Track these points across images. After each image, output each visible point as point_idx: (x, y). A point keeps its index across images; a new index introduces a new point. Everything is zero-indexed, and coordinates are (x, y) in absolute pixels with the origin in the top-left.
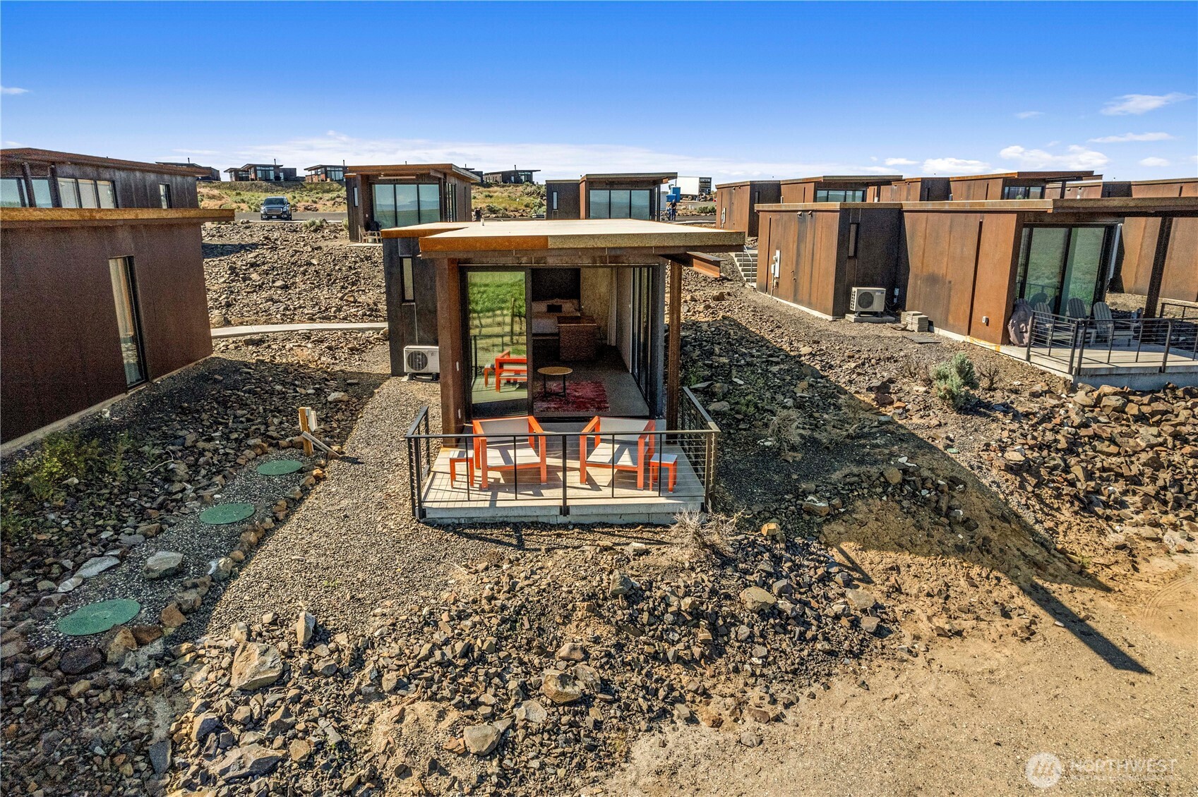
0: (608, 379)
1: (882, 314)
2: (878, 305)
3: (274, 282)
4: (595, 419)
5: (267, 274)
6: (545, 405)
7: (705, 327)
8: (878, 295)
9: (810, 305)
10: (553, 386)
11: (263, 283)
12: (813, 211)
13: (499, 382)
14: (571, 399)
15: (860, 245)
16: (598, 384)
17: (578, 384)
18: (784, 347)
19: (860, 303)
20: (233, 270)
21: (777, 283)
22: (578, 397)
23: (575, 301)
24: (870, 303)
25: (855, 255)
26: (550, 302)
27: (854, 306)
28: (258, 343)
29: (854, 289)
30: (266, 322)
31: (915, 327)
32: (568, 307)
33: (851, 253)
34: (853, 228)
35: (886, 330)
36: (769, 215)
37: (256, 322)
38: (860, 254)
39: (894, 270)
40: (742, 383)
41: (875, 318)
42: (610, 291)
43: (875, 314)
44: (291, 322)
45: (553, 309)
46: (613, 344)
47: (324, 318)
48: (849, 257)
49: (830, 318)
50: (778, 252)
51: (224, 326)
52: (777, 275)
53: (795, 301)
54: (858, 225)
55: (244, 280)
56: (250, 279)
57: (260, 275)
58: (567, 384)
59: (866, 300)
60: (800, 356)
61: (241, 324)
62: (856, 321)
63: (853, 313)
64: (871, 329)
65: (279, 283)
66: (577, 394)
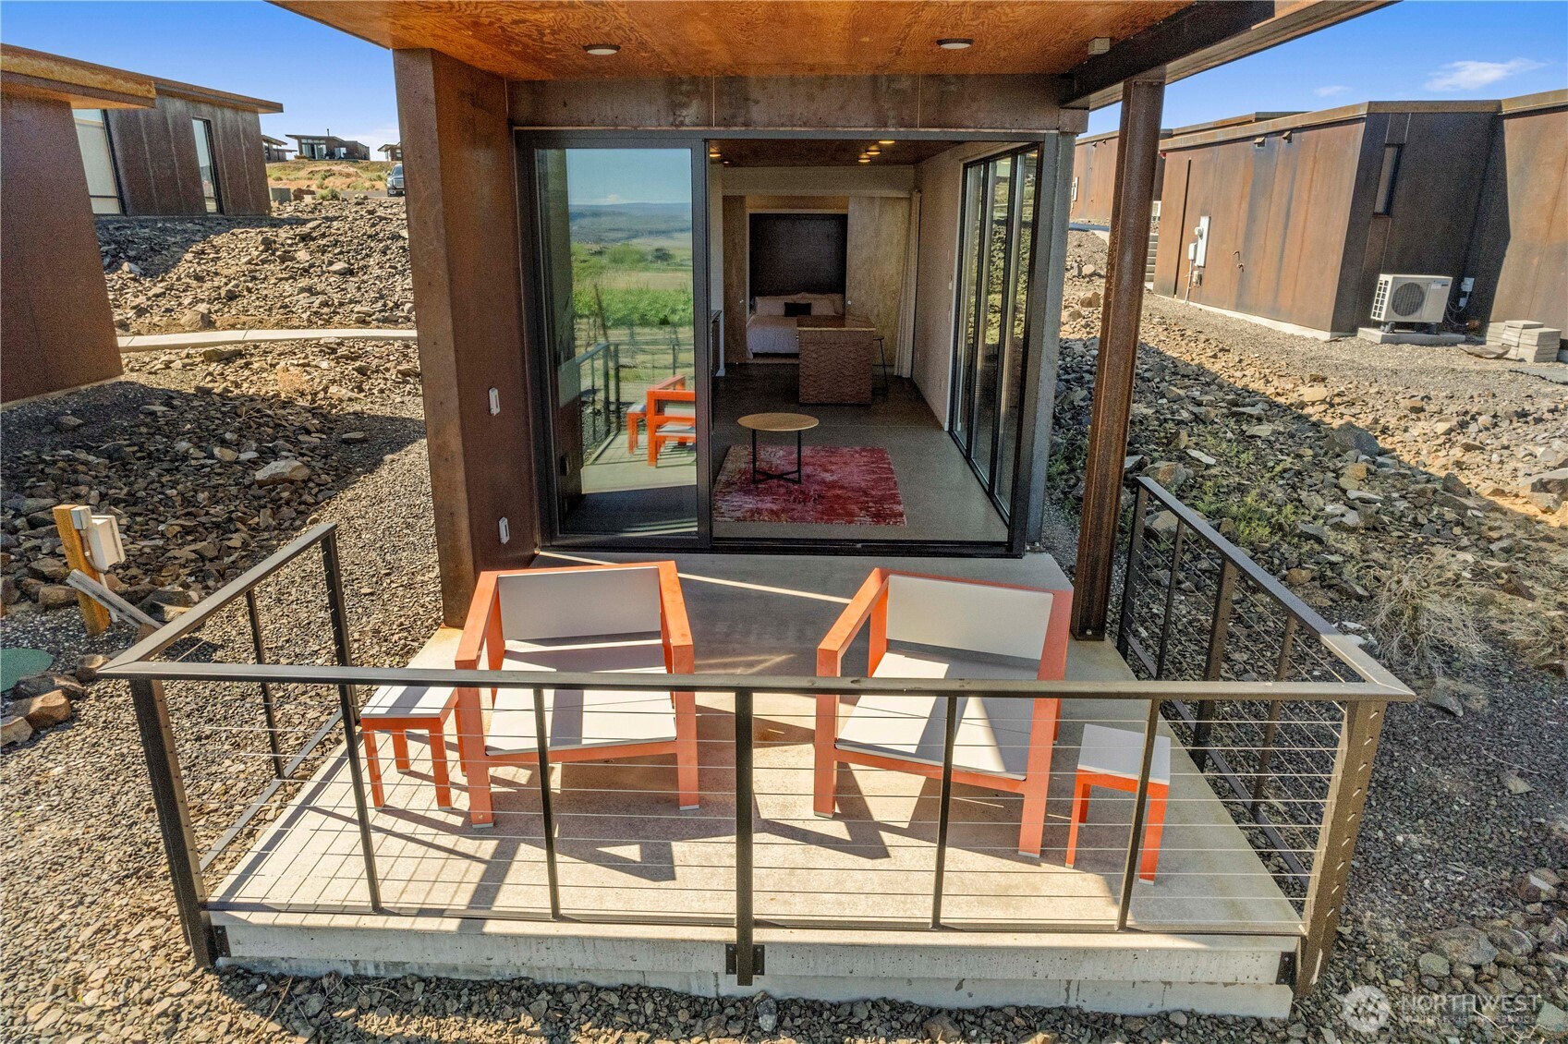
0: (898, 443)
1: (1439, 328)
2: (1433, 310)
3: (331, 263)
4: (871, 586)
5: (324, 252)
6: (749, 503)
7: (1079, 348)
8: (1436, 292)
9: (1275, 314)
10: (777, 457)
11: (312, 266)
12: (1293, 130)
13: (656, 445)
14: (813, 489)
15: (1401, 193)
16: (878, 455)
17: (833, 453)
18: (1252, 386)
19: (1395, 306)
20: (268, 244)
21: (1200, 278)
22: (832, 485)
23: (837, 297)
24: (1417, 306)
25: (1388, 210)
26: (791, 299)
27: (1382, 309)
28: (226, 358)
29: (1383, 277)
30: (279, 325)
31: (1529, 353)
32: (822, 305)
33: (1380, 207)
34: (1390, 154)
35: (1456, 357)
36: (1186, 156)
37: (261, 324)
38: (1398, 208)
39: (1466, 240)
40: (1211, 461)
41: (1422, 336)
42: (905, 272)
43: (1424, 327)
44: (323, 326)
45: (794, 311)
46: (906, 373)
47: (385, 320)
48: (1376, 215)
49: (1325, 336)
50: (1204, 222)
51: (200, 329)
52: (1200, 262)
53: (1239, 307)
54: (1400, 147)
55: (283, 260)
56: (293, 259)
57: (311, 253)
58: (806, 451)
59: (1408, 299)
60: (1303, 405)
61: (233, 327)
62: (1385, 340)
63: (1377, 325)
64: (1414, 355)
65: (338, 266)
66: (828, 477)
